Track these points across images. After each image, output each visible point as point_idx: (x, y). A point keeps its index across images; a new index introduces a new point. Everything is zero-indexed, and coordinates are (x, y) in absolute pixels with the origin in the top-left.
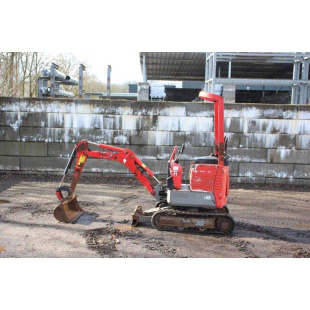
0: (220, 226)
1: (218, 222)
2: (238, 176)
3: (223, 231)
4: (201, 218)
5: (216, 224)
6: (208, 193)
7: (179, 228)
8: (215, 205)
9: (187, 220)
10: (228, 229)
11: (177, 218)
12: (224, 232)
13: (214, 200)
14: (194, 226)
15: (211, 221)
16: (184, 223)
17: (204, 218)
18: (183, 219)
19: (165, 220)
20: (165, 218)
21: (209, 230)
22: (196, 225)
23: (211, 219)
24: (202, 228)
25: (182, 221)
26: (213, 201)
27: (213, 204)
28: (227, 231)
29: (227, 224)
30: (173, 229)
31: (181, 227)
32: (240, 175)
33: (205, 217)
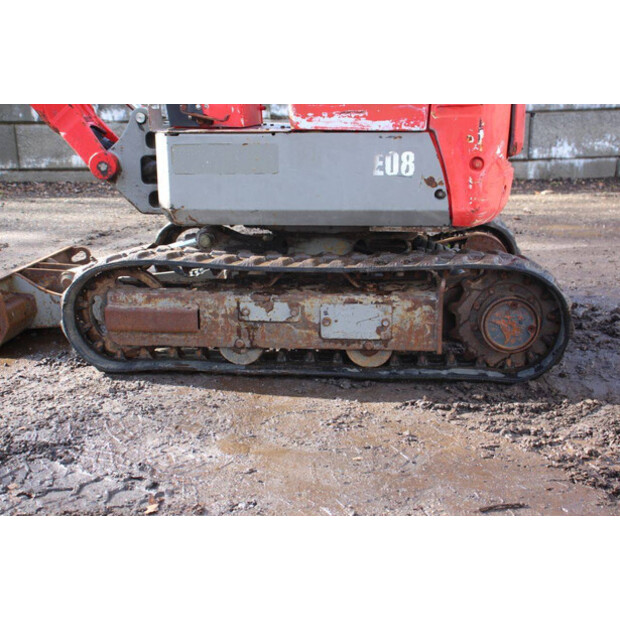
0: (477, 331)
1: (464, 309)
2: (529, 159)
3: (493, 360)
4: (363, 290)
5: (450, 320)
6: (397, 132)
7: (225, 354)
8: (443, 205)
9: (269, 309)
10: (526, 351)
11: (209, 299)
12: (501, 367)
13: (439, 177)
14: (315, 344)
15: (416, 304)
16: (253, 326)
17: (380, 292)
18: (247, 302)
19: (137, 314)
20: (139, 297)
21: (409, 358)
22: (328, 332)
23: (421, 295)
24: (367, 352)
25: (239, 313)
26: (430, 182)
27: (426, 203)
28: (520, 360)
29: (523, 317)
30: (193, 365)
31: (236, 349)
32: (536, 153)
33: (379, 284)
